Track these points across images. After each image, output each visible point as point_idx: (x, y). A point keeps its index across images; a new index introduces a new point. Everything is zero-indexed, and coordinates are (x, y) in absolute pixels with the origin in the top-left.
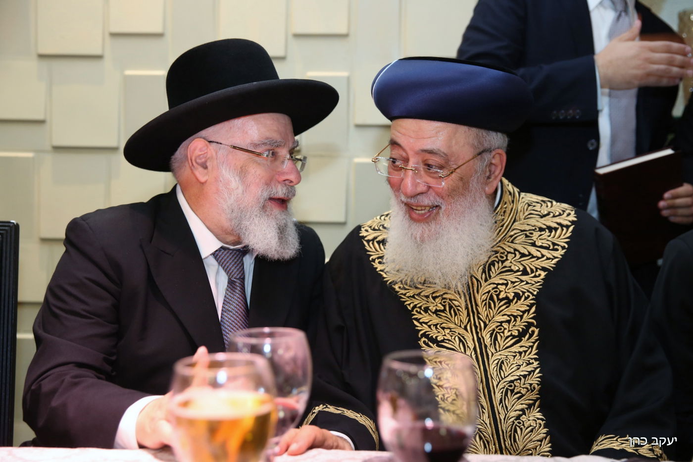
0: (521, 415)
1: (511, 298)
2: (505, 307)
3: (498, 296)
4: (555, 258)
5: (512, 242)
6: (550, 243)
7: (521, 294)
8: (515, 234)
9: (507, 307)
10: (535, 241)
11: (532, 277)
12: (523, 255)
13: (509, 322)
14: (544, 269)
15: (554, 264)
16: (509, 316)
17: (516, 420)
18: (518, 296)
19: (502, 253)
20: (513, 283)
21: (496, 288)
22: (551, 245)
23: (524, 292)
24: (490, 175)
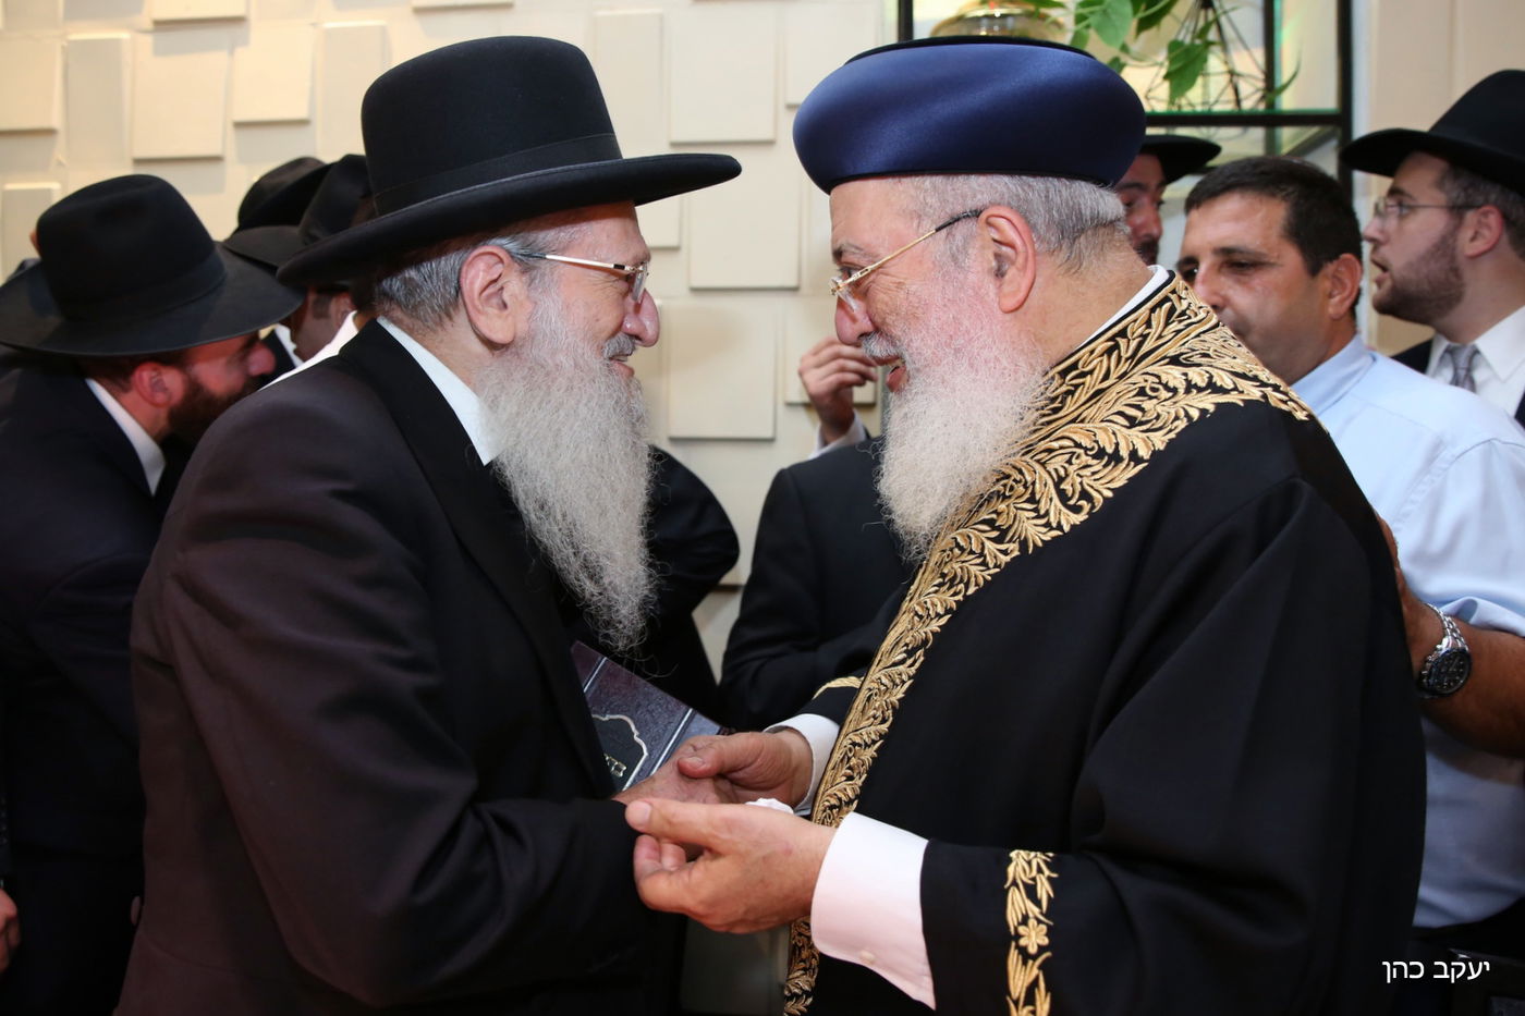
4: (1059, 526)
6: (1078, 488)
7: (959, 579)
8: (1061, 448)
10: (1067, 476)
11: (1001, 551)
12: (1032, 497)
14: (1024, 543)
15: (1042, 540)
19: (1015, 480)
20: (971, 551)
22: (1077, 496)
23: (961, 581)
24: (999, 269)
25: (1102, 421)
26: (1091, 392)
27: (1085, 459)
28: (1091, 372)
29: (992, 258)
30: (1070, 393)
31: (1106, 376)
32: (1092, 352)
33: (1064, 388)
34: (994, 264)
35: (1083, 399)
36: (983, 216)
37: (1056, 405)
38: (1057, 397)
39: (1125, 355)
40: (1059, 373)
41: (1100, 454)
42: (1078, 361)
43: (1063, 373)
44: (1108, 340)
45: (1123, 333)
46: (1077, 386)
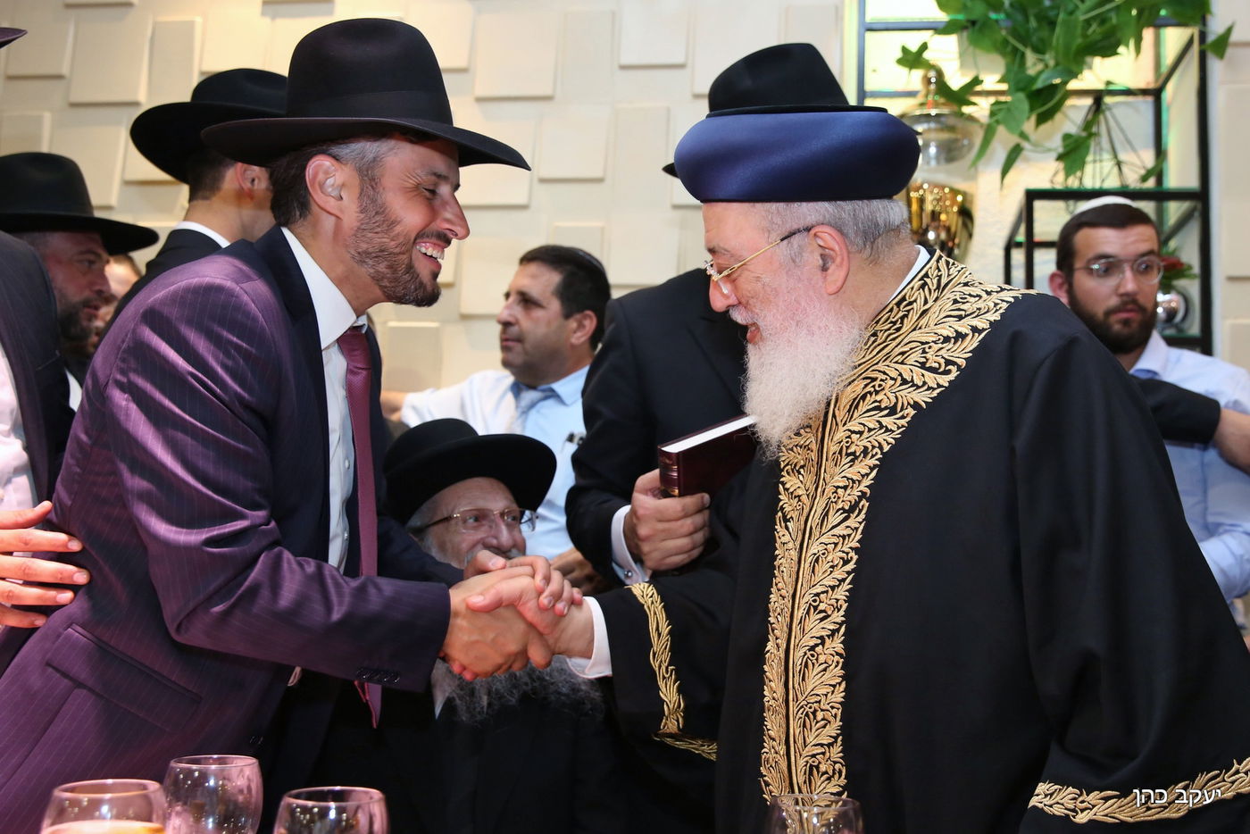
0: (817, 645)
1: (858, 454)
2: (849, 464)
3: (847, 448)
4: (939, 386)
5: (902, 363)
6: (942, 361)
7: (870, 448)
8: (911, 349)
9: (851, 466)
10: (927, 360)
11: (898, 419)
12: (904, 382)
13: (845, 488)
14: (916, 406)
15: (931, 398)
16: (848, 479)
17: (809, 650)
18: (865, 451)
19: (882, 380)
20: (870, 430)
21: (849, 437)
22: (943, 365)
23: (874, 447)
24: (824, 265)
25: (936, 325)
26: (919, 313)
27: (936, 347)
28: (915, 301)
29: (819, 258)
30: (906, 316)
31: (926, 302)
32: (912, 288)
33: (901, 314)
34: (821, 262)
35: (915, 318)
36: (813, 232)
37: (898, 325)
38: (897, 321)
39: (933, 288)
40: (896, 304)
41: (947, 339)
42: (905, 295)
43: (898, 304)
44: (920, 280)
45: (926, 275)
46: (908, 311)
